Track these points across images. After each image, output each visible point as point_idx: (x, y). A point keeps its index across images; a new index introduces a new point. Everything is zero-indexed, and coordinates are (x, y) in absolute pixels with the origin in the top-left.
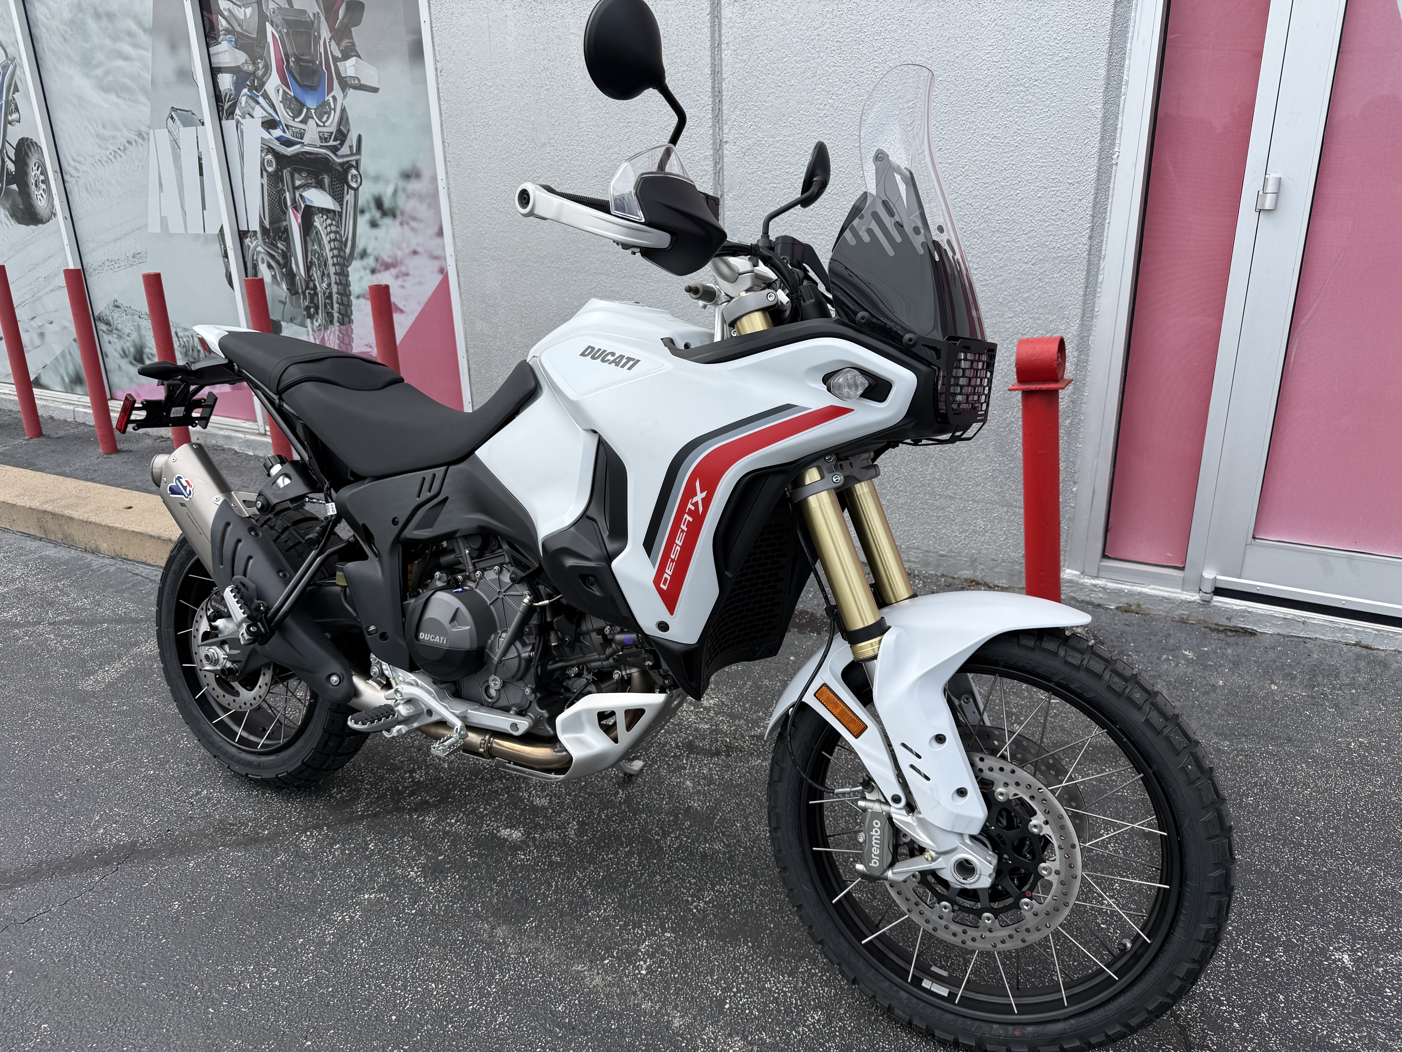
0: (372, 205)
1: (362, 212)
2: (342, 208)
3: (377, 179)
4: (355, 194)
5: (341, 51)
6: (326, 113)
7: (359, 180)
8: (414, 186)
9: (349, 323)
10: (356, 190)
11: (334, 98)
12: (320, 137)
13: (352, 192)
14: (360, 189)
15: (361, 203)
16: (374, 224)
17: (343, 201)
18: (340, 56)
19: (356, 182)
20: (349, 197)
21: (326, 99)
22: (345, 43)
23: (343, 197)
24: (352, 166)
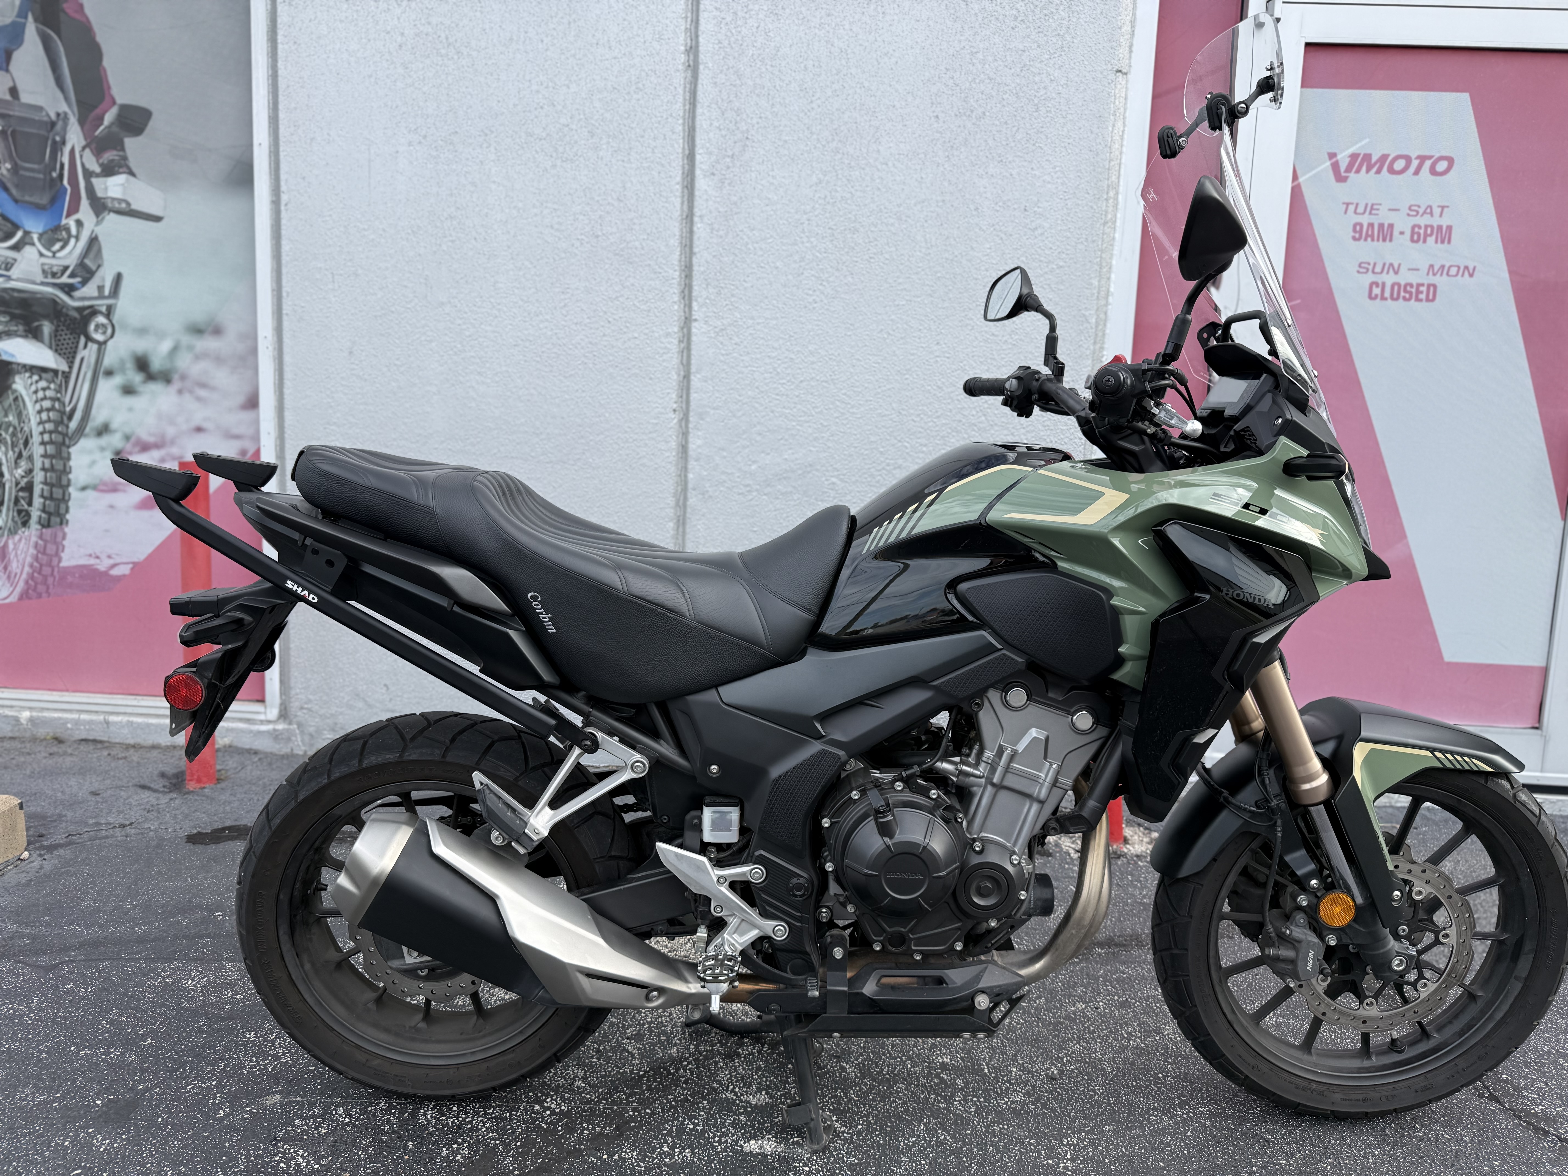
0: (130, 365)
1: (109, 373)
2: (71, 367)
3: (142, 331)
4: (99, 350)
5: (101, 165)
6: (59, 240)
7: (109, 331)
8: (209, 343)
9: (61, 523)
10: (102, 344)
11: (79, 223)
12: (44, 271)
13: (92, 347)
14: (110, 343)
15: (108, 361)
16: (128, 390)
17: (74, 357)
18: (98, 170)
19: (104, 333)
20: (87, 353)
21: (64, 222)
22: (110, 155)
23: (75, 353)
24: (101, 313)
